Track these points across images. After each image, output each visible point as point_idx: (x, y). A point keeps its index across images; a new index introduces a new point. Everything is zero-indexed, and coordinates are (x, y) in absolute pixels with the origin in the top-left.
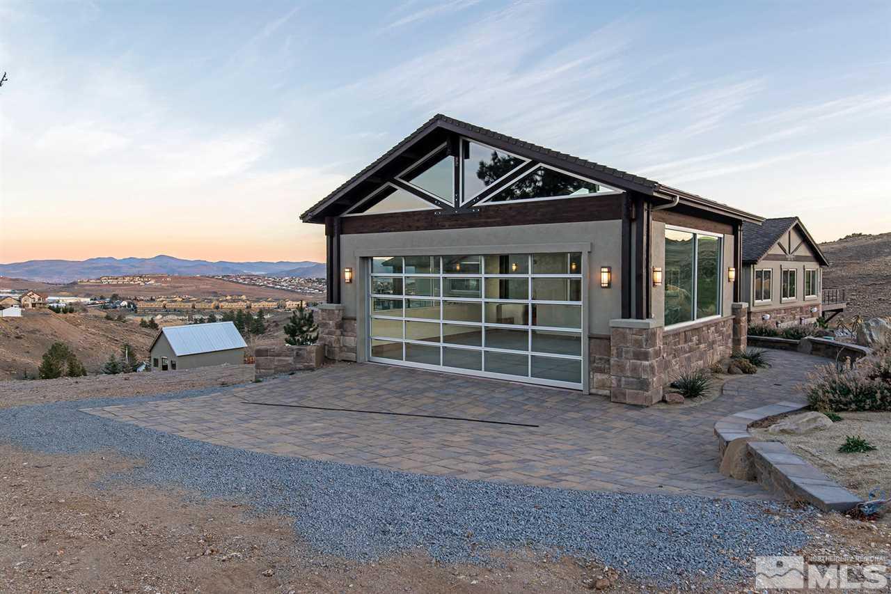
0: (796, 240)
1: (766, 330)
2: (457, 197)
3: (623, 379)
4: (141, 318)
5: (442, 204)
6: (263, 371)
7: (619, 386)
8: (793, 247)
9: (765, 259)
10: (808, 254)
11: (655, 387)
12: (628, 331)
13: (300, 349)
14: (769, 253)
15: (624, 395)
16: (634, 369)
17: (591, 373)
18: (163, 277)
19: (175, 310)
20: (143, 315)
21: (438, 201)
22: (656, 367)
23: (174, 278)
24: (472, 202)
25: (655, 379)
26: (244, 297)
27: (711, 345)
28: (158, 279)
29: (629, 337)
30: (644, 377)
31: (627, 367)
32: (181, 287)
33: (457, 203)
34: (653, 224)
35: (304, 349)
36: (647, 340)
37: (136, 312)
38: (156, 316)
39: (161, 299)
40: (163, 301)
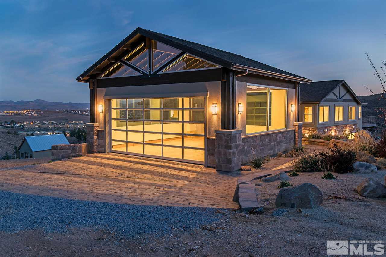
0: (343, 91)
1: (315, 136)
2: (150, 69)
3: (221, 159)
4: (26, 133)
5: (143, 73)
6: (56, 157)
7: (219, 162)
8: (342, 95)
9: (324, 101)
10: (351, 98)
11: (235, 162)
12: (223, 135)
13: (74, 146)
14: (327, 98)
15: (221, 166)
16: (225, 154)
17: (208, 156)
18: (39, 111)
19: (45, 129)
20: (28, 131)
21: (141, 71)
22: (236, 153)
23: (45, 112)
24: (156, 72)
25: (235, 159)
26: (82, 122)
27: (279, 143)
28: (36, 112)
29: (223, 138)
30: (229, 158)
31: (223, 153)
32: (48, 116)
33: (150, 72)
34: (237, 83)
35: (77, 146)
36: (231, 140)
37: (24, 130)
38: (35, 132)
39: (37, 123)
40: (38, 124)
